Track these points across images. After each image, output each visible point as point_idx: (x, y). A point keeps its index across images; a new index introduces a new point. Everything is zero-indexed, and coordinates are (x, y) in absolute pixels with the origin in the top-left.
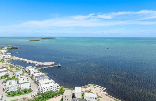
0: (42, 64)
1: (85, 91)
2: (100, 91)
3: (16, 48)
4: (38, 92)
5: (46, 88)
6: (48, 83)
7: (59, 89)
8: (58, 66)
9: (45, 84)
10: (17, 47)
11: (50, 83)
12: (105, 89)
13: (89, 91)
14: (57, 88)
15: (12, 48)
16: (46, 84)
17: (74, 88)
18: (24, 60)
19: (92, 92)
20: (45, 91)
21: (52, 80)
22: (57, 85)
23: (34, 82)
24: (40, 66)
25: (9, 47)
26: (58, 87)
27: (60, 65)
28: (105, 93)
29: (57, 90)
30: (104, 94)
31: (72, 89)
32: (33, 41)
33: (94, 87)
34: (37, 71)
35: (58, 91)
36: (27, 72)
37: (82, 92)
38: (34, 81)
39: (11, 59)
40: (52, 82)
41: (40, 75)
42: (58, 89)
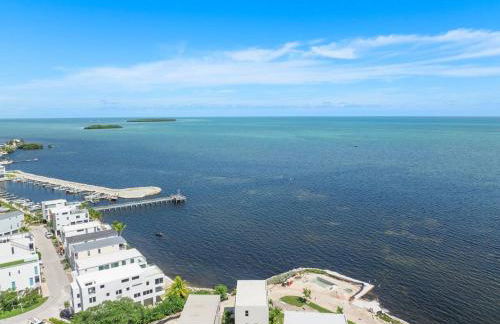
0: (111, 193)
1: (283, 299)
2: (348, 296)
3: (36, 148)
4: (67, 304)
5: (98, 289)
6: (116, 265)
7: (163, 292)
8: (174, 201)
9: (101, 268)
10: (39, 143)
11: (124, 263)
12: (368, 287)
13: (302, 301)
14: (153, 286)
15: (21, 148)
16: (107, 267)
17: (232, 288)
18: (52, 181)
19: (317, 302)
20: (93, 304)
21: (134, 253)
22: (154, 271)
23: (62, 262)
24: (103, 201)
25: (11, 143)
26: (158, 281)
27: (179, 197)
28: (375, 305)
29: (154, 295)
30: (370, 311)
31: (225, 288)
32: (100, 127)
33: (320, 280)
34: (83, 216)
35: (158, 298)
36: (45, 222)
37: (271, 302)
38: (63, 258)
39: (6, 178)
40: (132, 261)
41: (91, 231)
42: (159, 293)
